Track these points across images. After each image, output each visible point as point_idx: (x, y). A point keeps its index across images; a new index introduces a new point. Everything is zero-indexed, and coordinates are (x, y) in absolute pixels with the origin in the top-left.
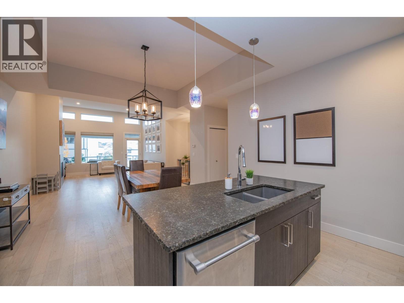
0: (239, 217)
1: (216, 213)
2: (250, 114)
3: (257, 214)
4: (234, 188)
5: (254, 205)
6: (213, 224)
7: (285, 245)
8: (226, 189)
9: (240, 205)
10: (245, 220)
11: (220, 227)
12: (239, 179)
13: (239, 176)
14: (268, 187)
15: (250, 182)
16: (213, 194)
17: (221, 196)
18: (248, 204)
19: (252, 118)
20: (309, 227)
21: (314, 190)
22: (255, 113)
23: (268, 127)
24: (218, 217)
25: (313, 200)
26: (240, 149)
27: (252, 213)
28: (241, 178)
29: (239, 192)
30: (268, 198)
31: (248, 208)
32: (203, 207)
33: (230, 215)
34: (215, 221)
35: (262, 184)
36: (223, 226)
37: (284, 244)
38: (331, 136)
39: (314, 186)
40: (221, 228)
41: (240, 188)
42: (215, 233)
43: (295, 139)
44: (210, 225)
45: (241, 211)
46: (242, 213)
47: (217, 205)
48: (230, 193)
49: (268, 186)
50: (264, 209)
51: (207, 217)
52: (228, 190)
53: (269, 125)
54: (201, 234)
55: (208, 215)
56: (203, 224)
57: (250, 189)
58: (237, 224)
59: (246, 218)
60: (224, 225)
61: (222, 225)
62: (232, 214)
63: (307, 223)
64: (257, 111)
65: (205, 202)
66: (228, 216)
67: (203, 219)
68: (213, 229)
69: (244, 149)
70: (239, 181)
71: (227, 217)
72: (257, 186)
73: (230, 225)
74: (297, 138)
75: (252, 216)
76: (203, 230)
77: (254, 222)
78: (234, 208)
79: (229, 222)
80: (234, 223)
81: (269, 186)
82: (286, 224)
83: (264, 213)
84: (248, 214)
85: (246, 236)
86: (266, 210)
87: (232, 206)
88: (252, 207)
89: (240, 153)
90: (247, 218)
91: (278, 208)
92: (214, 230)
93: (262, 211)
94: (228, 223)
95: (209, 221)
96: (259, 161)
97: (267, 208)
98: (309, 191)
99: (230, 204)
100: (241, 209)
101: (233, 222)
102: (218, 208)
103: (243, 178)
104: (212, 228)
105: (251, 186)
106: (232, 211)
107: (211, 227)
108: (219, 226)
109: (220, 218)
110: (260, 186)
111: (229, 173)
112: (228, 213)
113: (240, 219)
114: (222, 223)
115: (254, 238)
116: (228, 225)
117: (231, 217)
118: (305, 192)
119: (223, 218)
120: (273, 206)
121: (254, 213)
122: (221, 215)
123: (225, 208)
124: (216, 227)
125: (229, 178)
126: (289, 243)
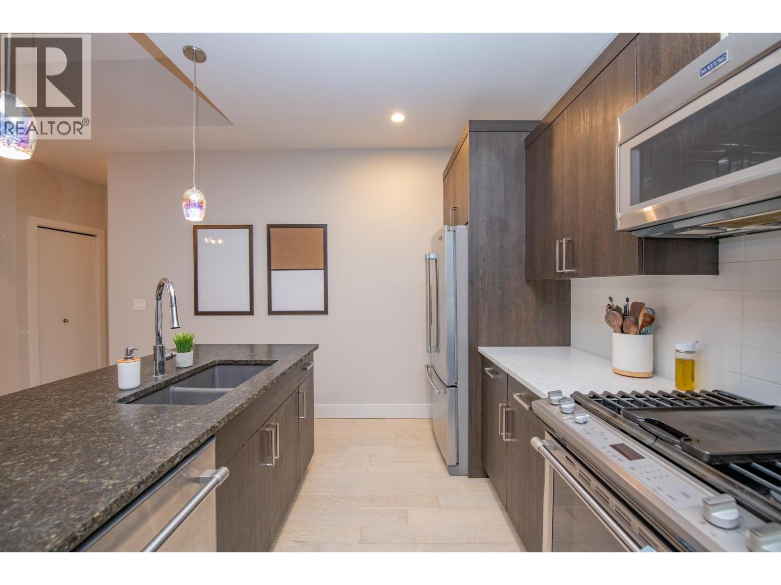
0: (179, 444)
1: (108, 456)
2: (184, 210)
3: (220, 424)
4: (145, 382)
5: (209, 406)
6: (108, 486)
7: (268, 465)
8: (121, 390)
9: (173, 417)
10: (196, 445)
11: (133, 486)
12: (159, 359)
13: (158, 351)
14: (227, 365)
15: (185, 360)
16: (80, 410)
17: (111, 410)
18: (194, 408)
19: (188, 220)
20: (301, 418)
21: (306, 356)
22: (196, 210)
23: (213, 242)
24: (118, 466)
25: (304, 371)
26: (161, 286)
27: (209, 425)
28: (162, 355)
29: (161, 389)
30: (235, 387)
31: (195, 418)
32: (54, 456)
33: (154, 447)
34: (111, 478)
35: (213, 360)
36: (143, 480)
37: (265, 465)
38: (323, 268)
39: (304, 349)
40: (136, 488)
41: (161, 378)
42: (118, 507)
43: (270, 270)
44: (99, 495)
45: (181, 429)
46: (185, 433)
47: (106, 436)
48: (135, 397)
49: (227, 362)
50: (232, 411)
51: (82, 478)
52: (129, 392)
53: (216, 239)
54: (75, 530)
55: (82, 472)
56: (74, 501)
57: (188, 375)
58: (178, 460)
59: (198, 441)
60: (144, 478)
61: (136, 480)
62: (158, 444)
63: (297, 413)
64: (200, 205)
65: (56, 441)
66: (149, 452)
67: (68, 488)
68: (114, 500)
69: (173, 287)
70: (158, 362)
71: (147, 455)
72: (202, 366)
73: (161, 471)
74: (272, 268)
75: (209, 432)
76: (77, 517)
77: (213, 442)
78: (160, 427)
79: (156, 464)
80: (169, 461)
81: (229, 363)
82: (268, 426)
83: (232, 417)
84: (199, 430)
85: (197, 480)
86: (236, 410)
87: (153, 425)
88: (205, 412)
89: (159, 296)
90: (198, 439)
91: (257, 399)
92: (115, 502)
93: (228, 415)
94: (154, 469)
95: (90, 486)
96: (197, 313)
97: (238, 405)
98: (300, 358)
99: (146, 421)
100: (178, 425)
101: (166, 460)
102: (110, 443)
103: (168, 355)
104: (110, 499)
105: (189, 369)
106: (156, 436)
107: (102, 499)
108: (130, 484)
109: (126, 466)
110: (210, 365)
111: (131, 348)
112: (145, 446)
113: (183, 447)
114: (136, 474)
115: (218, 476)
116: (156, 472)
117: (159, 452)
118: (295, 361)
119: (134, 461)
120: (249, 399)
121: (213, 424)
122: (126, 458)
123: (133, 435)
124: (122, 491)
125: (129, 360)
126: (274, 458)
